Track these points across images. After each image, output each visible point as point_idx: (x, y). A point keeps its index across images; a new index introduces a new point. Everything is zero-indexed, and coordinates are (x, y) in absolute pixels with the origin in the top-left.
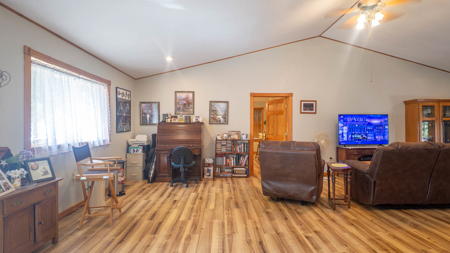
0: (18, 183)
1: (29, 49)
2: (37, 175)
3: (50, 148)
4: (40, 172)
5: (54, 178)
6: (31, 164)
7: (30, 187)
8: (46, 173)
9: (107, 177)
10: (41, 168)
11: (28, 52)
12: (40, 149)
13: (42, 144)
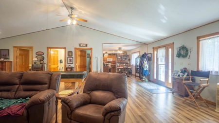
1: (198, 37)
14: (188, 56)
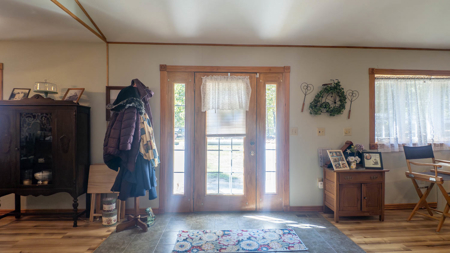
0: (354, 166)
1: (373, 69)
2: (369, 163)
3: (392, 145)
4: (372, 162)
5: (382, 168)
6: (366, 155)
7: (361, 170)
8: (376, 163)
9: (434, 180)
10: (373, 159)
11: (372, 72)
12: (383, 146)
13: (385, 142)
14: (346, 112)
